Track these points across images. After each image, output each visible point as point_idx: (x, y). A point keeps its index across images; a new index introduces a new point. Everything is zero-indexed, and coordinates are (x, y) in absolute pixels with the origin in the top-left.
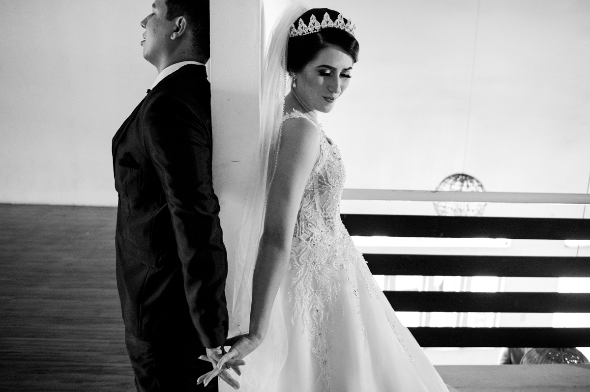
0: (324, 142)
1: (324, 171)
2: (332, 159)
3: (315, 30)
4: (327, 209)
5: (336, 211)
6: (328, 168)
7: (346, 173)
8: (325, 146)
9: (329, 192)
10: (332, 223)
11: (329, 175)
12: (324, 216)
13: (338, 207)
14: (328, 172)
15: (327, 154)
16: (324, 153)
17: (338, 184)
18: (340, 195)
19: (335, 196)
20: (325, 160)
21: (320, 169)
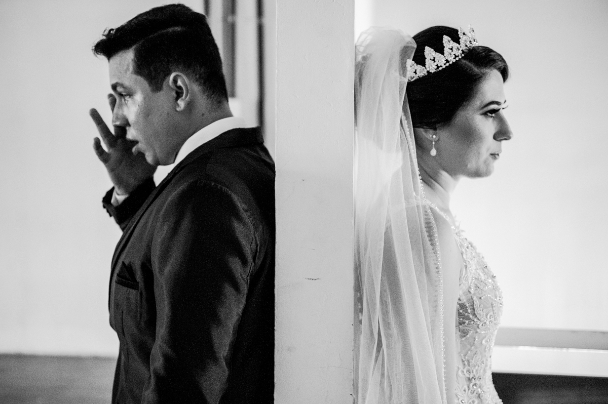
0: (468, 248)
1: (469, 295)
2: (483, 277)
3: (456, 56)
4: (472, 362)
5: (486, 366)
6: (476, 292)
7: (504, 300)
8: (469, 255)
9: (477, 332)
10: (480, 387)
11: (477, 302)
12: (468, 376)
13: (489, 359)
14: (475, 298)
15: (474, 267)
16: (468, 266)
17: (492, 319)
18: (494, 339)
19: (486, 339)
20: (470, 276)
21: (461, 292)
